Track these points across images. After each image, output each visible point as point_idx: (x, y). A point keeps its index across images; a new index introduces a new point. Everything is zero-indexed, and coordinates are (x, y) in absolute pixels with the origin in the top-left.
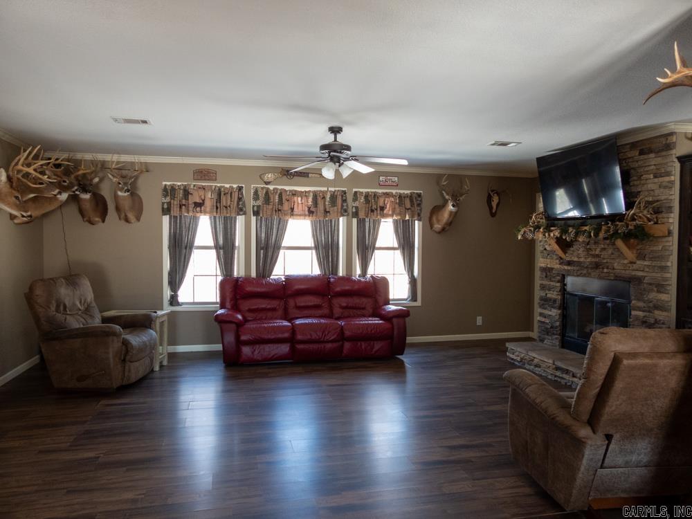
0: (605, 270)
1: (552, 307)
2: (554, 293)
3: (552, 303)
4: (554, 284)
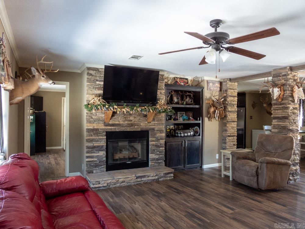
0: (136, 127)
2: (102, 142)
3: (99, 148)
4: (101, 137)
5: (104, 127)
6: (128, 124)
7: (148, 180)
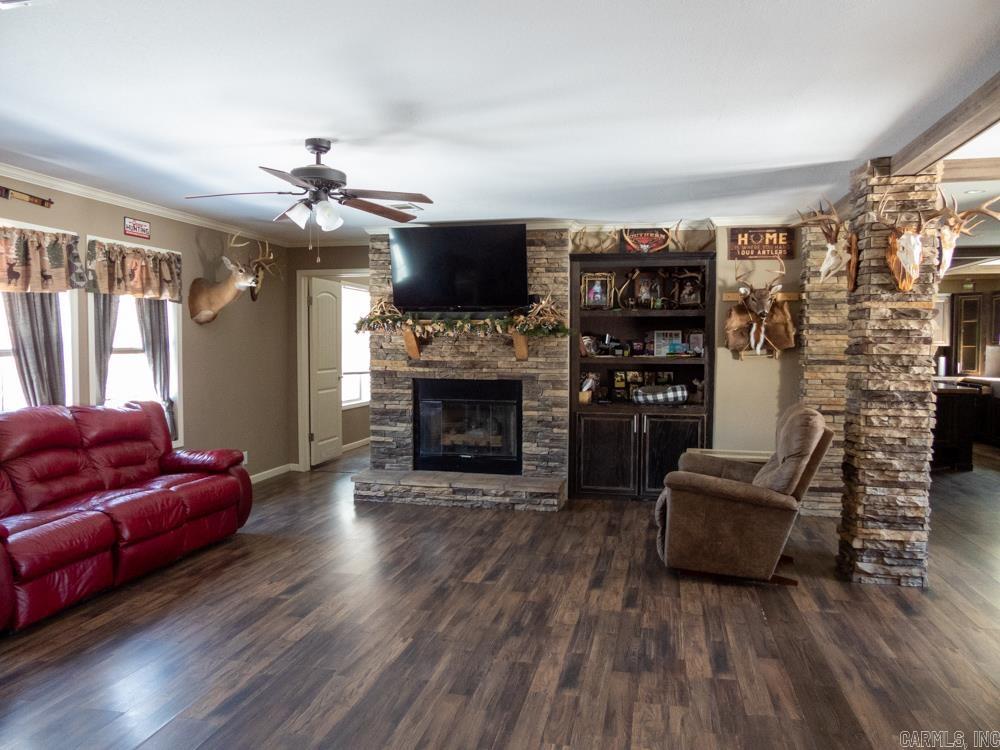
0: (484, 370)
1: (398, 421)
2: (402, 403)
3: (397, 416)
4: (401, 391)
5: (407, 369)
6: (463, 362)
7: (483, 502)
